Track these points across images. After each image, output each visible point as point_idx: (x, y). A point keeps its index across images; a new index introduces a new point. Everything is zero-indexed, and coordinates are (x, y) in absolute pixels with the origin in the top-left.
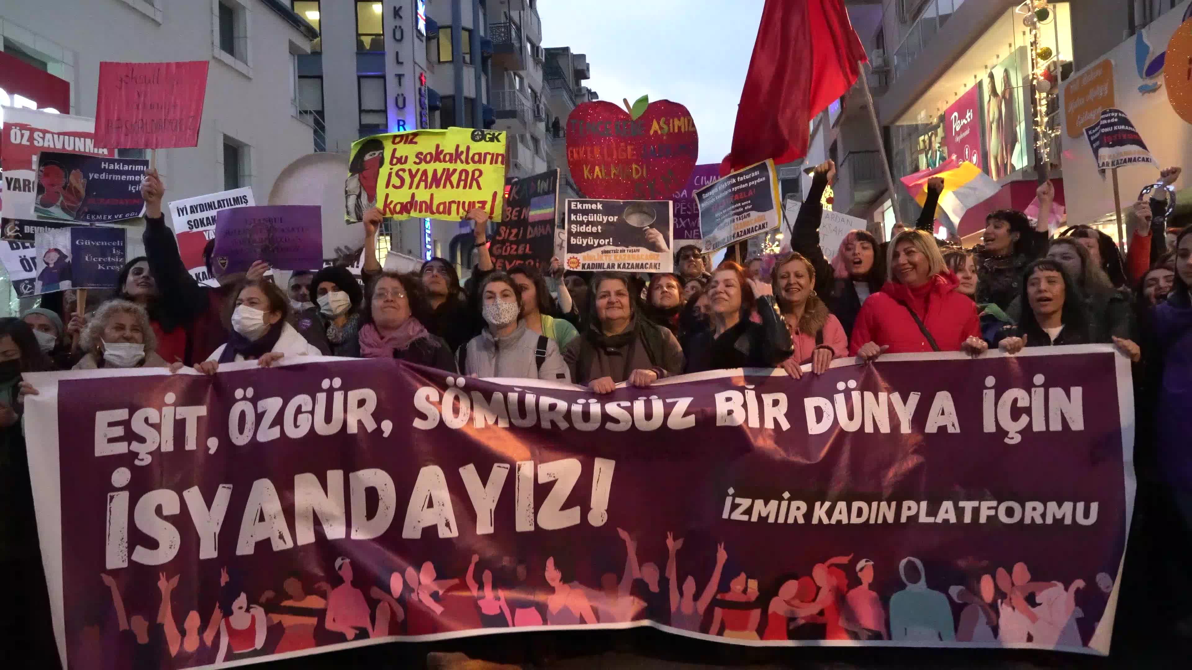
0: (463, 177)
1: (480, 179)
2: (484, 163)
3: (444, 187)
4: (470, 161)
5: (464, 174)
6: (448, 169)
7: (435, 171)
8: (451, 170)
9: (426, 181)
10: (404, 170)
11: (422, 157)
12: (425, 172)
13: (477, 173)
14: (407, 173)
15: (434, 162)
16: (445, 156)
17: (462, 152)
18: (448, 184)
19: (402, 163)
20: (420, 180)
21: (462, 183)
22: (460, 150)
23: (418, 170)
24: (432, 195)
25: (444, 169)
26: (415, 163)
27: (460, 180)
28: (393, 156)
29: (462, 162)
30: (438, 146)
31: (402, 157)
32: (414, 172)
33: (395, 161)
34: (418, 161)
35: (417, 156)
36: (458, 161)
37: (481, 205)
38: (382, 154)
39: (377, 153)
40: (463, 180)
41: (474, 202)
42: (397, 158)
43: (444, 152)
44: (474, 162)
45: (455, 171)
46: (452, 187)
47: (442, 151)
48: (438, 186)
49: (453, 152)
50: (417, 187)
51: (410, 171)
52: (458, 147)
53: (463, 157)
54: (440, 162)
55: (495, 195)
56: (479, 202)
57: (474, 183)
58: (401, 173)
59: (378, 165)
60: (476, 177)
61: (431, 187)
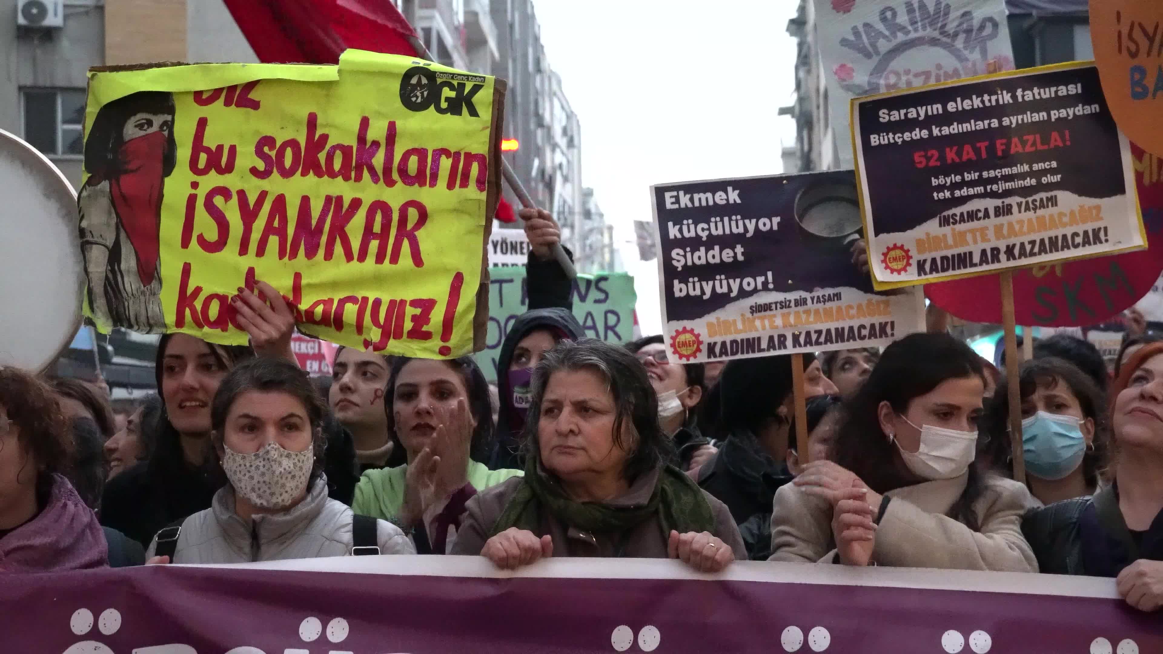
0: (377, 228)
1: (420, 234)
2: (433, 184)
3: (329, 255)
4: (395, 176)
5: (379, 218)
6: (340, 199)
7: (305, 201)
8: (346, 203)
9: (282, 233)
10: (225, 192)
11: (273, 154)
12: (280, 202)
13: (413, 214)
14: (235, 200)
15: (304, 174)
16: (330, 158)
17: (376, 144)
18: (338, 249)
19: (221, 171)
20: (268, 230)
21: (374, 245)
22: (372, 135)
23: (263, 195)
24: (298, 276)
25: (328, 199)
26: (254, 171)
27: (368, 233)
28: (198, 145)
29: (375, 178)
30: (312, 122)
31: (220, 148)
32: (252, 200)
33: (203, 157)
34: (261, 165)
35: (259, 152)
36: (366, 174)
37: (418, 311)
38: (170, 125)
39: (158, 120)
40: (375, 236)
41: (403, 302)
42: (207, 150)
43: (331, 142)
44: (407, 179)
45: (356, 203)
46: (349, 257)
47: (325, 138)
48: (310, 254)
49: (353, 142)
50: (261, 252)
51: (242, 194)
52: (365, 123)
53: (378, 160)
54: (319, 174)
55: (458, 280)
56: (415, 303)
57: (406, 244)
58: (218, 201)
59: (159, 167)
60: (410, 226)
61: (294, 255)
